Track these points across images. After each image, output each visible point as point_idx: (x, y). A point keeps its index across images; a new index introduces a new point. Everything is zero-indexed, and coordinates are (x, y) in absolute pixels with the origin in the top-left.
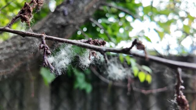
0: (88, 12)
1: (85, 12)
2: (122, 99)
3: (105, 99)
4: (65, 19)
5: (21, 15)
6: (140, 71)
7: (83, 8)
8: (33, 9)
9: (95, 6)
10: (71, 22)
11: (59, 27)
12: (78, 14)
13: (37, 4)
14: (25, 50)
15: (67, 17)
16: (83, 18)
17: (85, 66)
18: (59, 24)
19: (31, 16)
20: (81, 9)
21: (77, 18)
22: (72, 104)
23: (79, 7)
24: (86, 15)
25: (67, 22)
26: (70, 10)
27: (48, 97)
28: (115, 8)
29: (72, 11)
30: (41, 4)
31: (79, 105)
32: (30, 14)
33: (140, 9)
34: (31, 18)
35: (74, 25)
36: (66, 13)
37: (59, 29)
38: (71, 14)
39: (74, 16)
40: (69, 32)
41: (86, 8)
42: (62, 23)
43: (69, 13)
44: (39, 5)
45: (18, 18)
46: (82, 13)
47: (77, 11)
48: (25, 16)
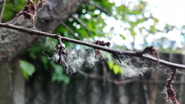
0: (72, 8)
1: (69, 8)
2: (96, 90)
3: (80, 90)
4: (49, 13)
5: (25, 12)
6: (115, 64)
7: (67, 4)
8: (37, 7)
9: (78, 4)
10: (55, 16)
11: (43, 21)
12: (62, 9)
13: (40, 2)
14: (7, 44)
15: (52, 12)
16: (67, 14)
17: (91, 64)
18: (43, 19)
19: (34, 14)
20: (65, 5)
21: (61, 14)
22: (47, 96)
23: (63, 3)
24: (70, 11)
25: (51, 17)
26: (54, 5)
27: (22, 90)
28: (93, 5)
29: (57, 7)
30: (44, 2)
31: (54, 97)
32: (34, 12)
33: (114, 8)
34: (34, 16)
35: (58, 20)
36: (51, 8)
37: (42, 23)
38: (55, 9)
39: (58, 11)
40: (53, 26)
41: (70, 4)
42: (46, 17)
43: (53, 8)
44: (42, 3)
45: (21, 15)
46: (65, 9)
47: (61, 6)
48: (30, 13)
